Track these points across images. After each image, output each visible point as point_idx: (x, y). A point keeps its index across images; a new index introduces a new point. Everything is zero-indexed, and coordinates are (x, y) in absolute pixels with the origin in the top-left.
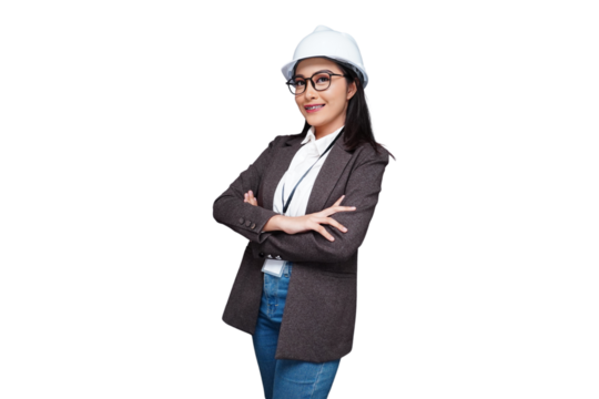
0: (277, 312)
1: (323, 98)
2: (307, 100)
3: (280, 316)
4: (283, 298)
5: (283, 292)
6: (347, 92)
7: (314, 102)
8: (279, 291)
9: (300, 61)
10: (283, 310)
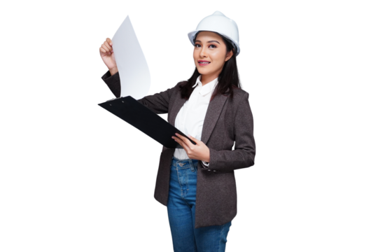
0: (188, 194)
1: (210, 58)
2: (200, 57)
3: (195, 196)
4: (192, 184)
5: (193, 181)
6: (226, 57)
7: (205, 59)
8: (188, 181)
9: (200, 32)
10: (195, 192)
